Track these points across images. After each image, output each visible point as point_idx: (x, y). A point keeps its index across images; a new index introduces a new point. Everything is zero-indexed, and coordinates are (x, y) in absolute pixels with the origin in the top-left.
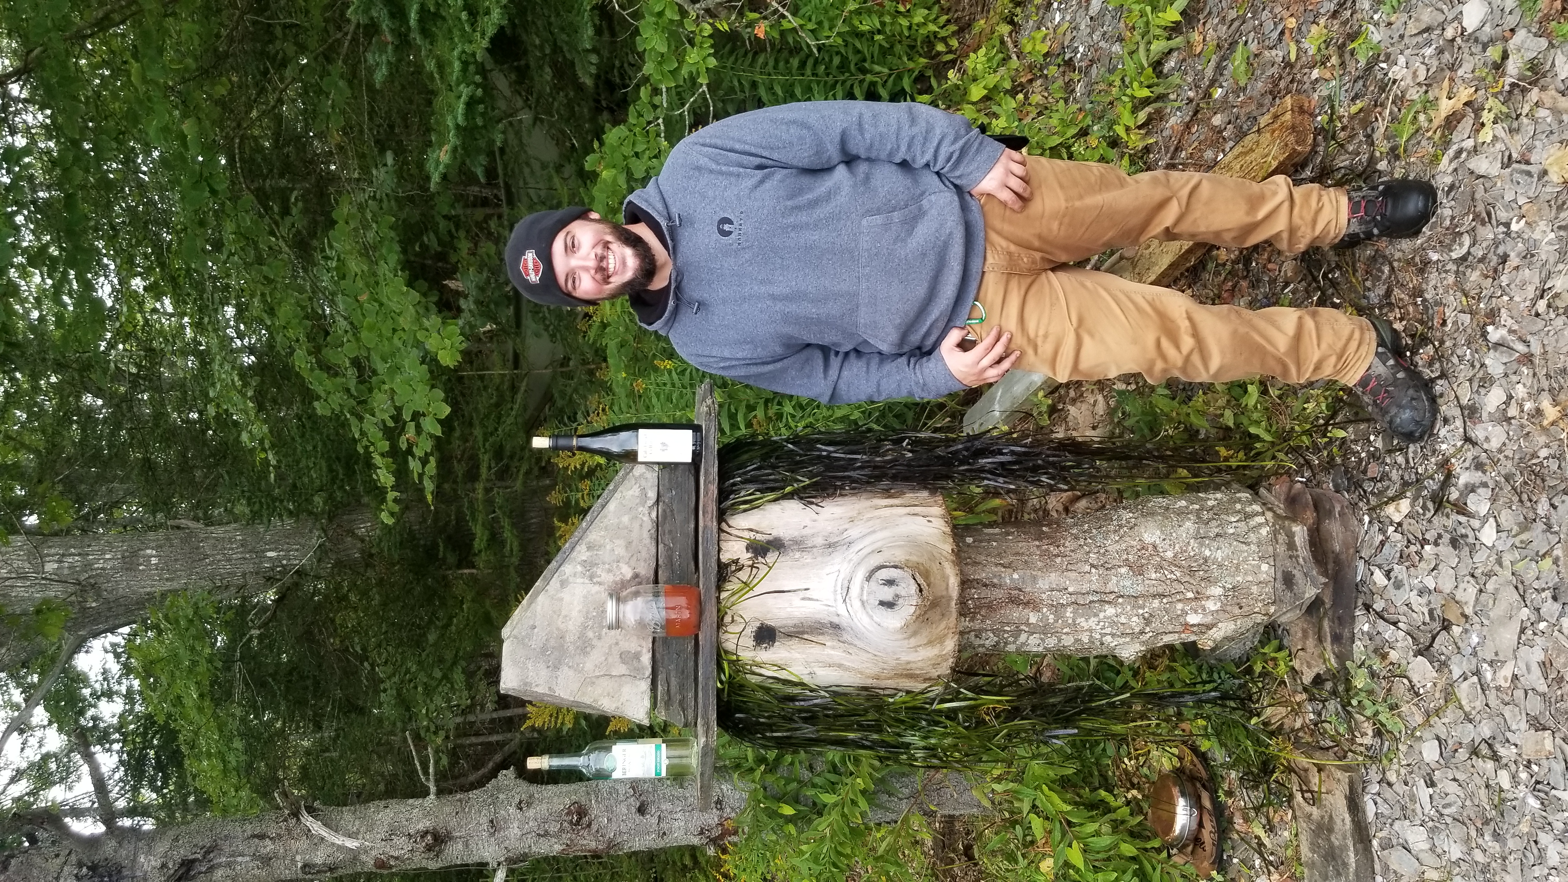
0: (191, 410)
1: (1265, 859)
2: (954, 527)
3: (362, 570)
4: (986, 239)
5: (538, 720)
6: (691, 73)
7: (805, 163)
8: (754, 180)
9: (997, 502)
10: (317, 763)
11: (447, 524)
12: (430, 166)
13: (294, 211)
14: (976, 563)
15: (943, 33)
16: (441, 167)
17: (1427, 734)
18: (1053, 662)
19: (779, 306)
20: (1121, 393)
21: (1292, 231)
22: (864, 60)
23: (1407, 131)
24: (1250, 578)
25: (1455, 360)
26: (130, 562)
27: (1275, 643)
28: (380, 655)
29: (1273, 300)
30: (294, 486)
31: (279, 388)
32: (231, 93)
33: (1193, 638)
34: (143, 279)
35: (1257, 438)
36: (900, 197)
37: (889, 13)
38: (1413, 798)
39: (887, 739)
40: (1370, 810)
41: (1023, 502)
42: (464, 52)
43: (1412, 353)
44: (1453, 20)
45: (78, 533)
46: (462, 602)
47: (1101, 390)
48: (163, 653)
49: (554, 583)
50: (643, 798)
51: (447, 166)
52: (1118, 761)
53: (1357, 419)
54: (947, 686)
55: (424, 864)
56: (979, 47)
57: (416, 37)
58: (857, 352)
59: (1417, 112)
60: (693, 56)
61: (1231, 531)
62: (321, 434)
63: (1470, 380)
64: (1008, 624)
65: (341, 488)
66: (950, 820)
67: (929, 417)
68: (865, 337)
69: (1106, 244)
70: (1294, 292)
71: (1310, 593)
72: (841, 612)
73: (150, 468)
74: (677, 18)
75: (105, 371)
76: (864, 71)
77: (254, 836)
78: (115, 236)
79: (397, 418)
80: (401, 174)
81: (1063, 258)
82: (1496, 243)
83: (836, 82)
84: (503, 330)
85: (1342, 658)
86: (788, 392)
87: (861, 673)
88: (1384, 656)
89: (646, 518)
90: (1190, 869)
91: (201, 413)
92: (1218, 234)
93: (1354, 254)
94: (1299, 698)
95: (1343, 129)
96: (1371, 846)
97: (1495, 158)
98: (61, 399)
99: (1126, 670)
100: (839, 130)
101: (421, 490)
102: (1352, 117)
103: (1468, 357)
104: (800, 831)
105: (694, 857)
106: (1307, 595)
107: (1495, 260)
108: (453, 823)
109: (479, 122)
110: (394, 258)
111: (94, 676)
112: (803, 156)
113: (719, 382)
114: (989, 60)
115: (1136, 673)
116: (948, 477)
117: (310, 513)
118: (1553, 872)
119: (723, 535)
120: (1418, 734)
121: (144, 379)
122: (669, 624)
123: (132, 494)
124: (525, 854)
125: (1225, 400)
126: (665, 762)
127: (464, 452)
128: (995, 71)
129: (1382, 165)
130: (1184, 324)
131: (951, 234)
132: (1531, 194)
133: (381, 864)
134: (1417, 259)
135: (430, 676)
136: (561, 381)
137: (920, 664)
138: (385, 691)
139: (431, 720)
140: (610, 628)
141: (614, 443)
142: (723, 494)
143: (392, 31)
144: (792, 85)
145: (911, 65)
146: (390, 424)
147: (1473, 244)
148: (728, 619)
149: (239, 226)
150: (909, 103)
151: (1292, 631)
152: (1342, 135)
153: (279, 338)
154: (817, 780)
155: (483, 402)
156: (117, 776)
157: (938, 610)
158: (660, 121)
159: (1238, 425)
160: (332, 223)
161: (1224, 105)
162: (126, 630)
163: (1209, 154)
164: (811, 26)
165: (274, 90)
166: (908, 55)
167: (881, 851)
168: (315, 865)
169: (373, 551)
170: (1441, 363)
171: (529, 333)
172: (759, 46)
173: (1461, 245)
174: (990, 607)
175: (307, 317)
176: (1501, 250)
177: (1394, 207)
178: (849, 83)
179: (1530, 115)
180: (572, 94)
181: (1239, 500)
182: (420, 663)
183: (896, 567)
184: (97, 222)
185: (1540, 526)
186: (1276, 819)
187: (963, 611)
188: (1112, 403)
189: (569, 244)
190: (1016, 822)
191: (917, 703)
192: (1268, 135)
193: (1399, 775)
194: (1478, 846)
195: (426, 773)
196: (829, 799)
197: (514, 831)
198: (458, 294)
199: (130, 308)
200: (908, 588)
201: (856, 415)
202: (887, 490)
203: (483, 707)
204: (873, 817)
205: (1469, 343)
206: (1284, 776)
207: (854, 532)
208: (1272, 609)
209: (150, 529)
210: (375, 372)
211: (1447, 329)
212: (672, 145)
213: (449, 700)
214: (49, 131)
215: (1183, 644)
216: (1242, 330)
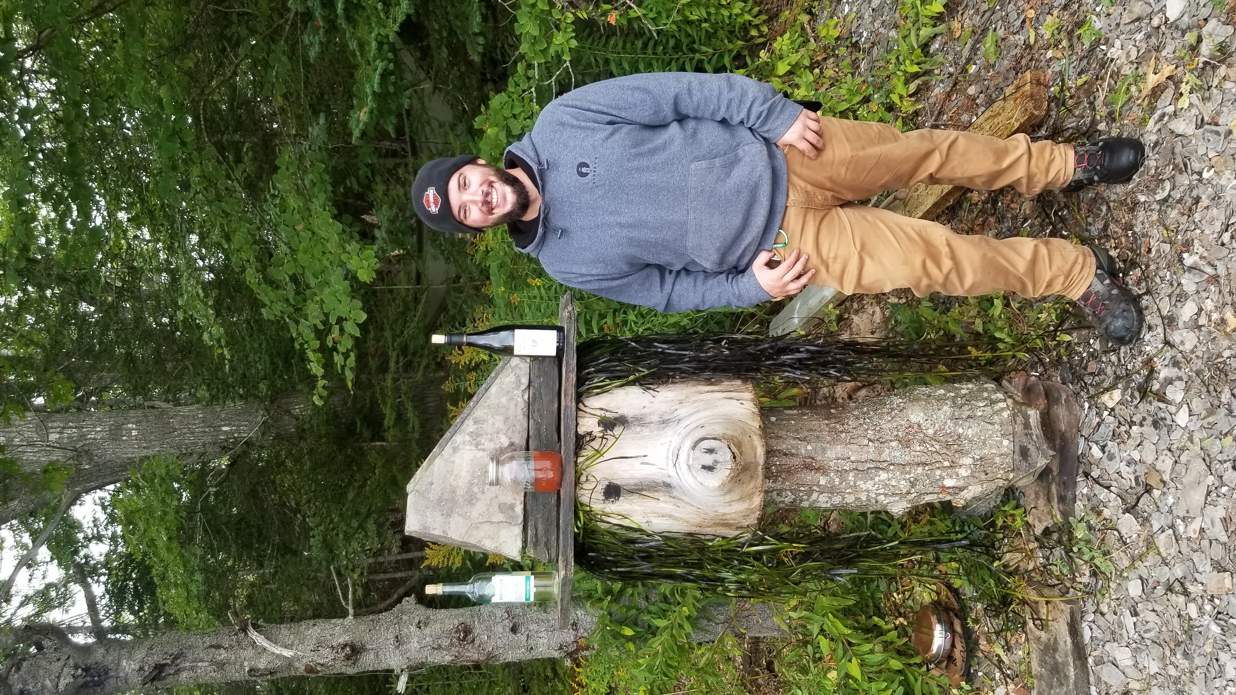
0: (163, 316)
1: (1003, 673)
2: (761, 409)
3: (296, 442)
4: (789, 181)
5: (433, 558)
6: (557, 52)
7: (646, 121)
8: (606, 133)
9: (795, 391)
10: (260, 593)
11: (363, 406)
12: (352, 124)
13: (246, 159)
14: (778, 437)
15: (756, 21)
16: (361, 125)
17: (1132, 575)
18: (838, 517)
19: (625, 232)
20: (894, 305)
21: (1030, 177)
22: (694, 42)
23: (1122, 99)
24: (994, 451)
25: (1158, 280)
26: (115, 434)
27: (1013, 503)
28: (310, 508)
29: (1015, 232)
30: (244, 375)
31: (232, 298)
32: (196, 65)
33: (948, 498)
34: (128, 213)
35: (1001, 340)
36: (721, 147)
37: (714, 6)
38: (1121, 625)
39: (708, 574)
40: (1087, 634)
41: (816, 390)
42: (379, 34)
43: (1124, 275)
44: (1158, 12)
45: (74, 410)
46: (374, 468)
47: (879, 303)
48: (141, 505)
49: (448, 449)
50: (515, 620)
51: (366, 124)
52: (888, 596)
53: (1079, 327)
54: (755, 534)
55: (344, 669)
56: (785, 32)
57: (342, 22)
58: (686, 270)
59: (1130, 84)
60: (559, 39)
61: (980, 414)
62: (266, 335)
63: (1170, 296)
64: (803, 485)
65: (281, 377)
66: (756, 641)
67: (743, 324)
68: (692, 256)
69: (884, 186)
70: (1031, 226)
71: (1042, 463)
72: (670, 474)
73: (132, 361)
74: (547, 8)
75: (98, 282)
76: (693, 51)
77: (211, 646)
78: (106, 178)
79: (325, 323)
80: (330, 131)
81: (849, 197)
82: (1191, 188)
83: (672, 59)
84: (408, 254)
85: (1066, 514)
86: (633, 302)
87: (687, 522)
88: (1099, 513)
89: (520, 399)
90: (945, 681)
91: (171, 318)
92: (971, 179)
93: (1079, 197)
94: (1032, 546)
95: (1071, 97)
96: (1087, 662)
97: (1191, 121)
98: (62, 306)
99: (895, 523)
100: (673, 95)
101: (343, 380)
102: (1078, 88)
103: (1168, 278)
104: (638, 648)
105: (554, 671)
106: (1039, 465)
107: (1190, 201)
108: (367, 637)
109: (391, 89)
110: (322, 197)
111: (87, 524)
112: (644, 115)
113: (578, 296)
114: (793, 42)
115: (903, 526)
116: (758, 370)
117: (256, 397)
118: (1231, 683)
119: (580, 413)
120: (1125, 574)
121: (128, 291)
122: (537, 482)
123: (117, 381)
124: (423, 663)
125: (976, 311)
126: (533, 590)
127: (377, 350)
128: (797, 52)
129: (1102, 126)
130: (944, 250)
131: (760, 176)
132: (1219, 149)
133: (310, 669)
134: (1129, 201)
135: (348, 525)
136: (454, 294)
137: (733, 516)
138: (314, 537)
139: (349, 560)
140: (491, 484)
141: (495, 340)
142: (580, 382)
143: (324, 18)
144: (637, 62)
145: (731, 46)
146: (321, 327)
147: (1173, 189)
148: (583, 478)
149: (203, 171)
150: (729, 74)
151: (1027, 494)
152: (1070, 102)
153: (234, 259)
154: (652, 608)
155: (392, 311)
156: (104, 602)
157: (748, 473)
158: (533, 89)
159: (986, 331)
160: (276, 169)
161: (977, 78)
162: (111, 487)
163: (965, 117)
164: (651, 15)
165: (231, 64)
166: (728, 38)
167: (701, 665)
168: (259, 670)
169: (306, 427)
170: (1147, 282)
171: (429, 256)
172: (611, 30)
173: (1163, 189)
174: (789, 471)
175: (255, 242)
176: (1195, 193)
177: (1111, 159)
178: (681, 61)
179: (1219, 87)
180: (463, 69)
181: (986, 390)
182: (341, 515)
183: (715, 439)
184: (92, 167)
185: (1223, 411)
186: (1013, 642)
187: (768, 475)
188: (887, 313)
189: (462, 182)
190: (808, 642)
191: (731, 547)
192: (1012, 102)
193: (1110, 607)
194: (1172, 663)
195: (346, 598)
196: (661, 623)
197: (414, 644)
198: (373, 226)
199: (117, 235)
200: (724, 455)
201: (685, 322)
202: (709, 380)
203: (390, 551)
204: (696, 637)
205: (1168, 267)
206: (1019, 607)
207: (682, 412)
208: (1011, 476)
209: (131, 408)
210: (308, 287)
211: (1152, 255)
212: (542, 108)
213: (363, 546)
214: (55, 95)
215: (941, 503)
216: (990, 254)
